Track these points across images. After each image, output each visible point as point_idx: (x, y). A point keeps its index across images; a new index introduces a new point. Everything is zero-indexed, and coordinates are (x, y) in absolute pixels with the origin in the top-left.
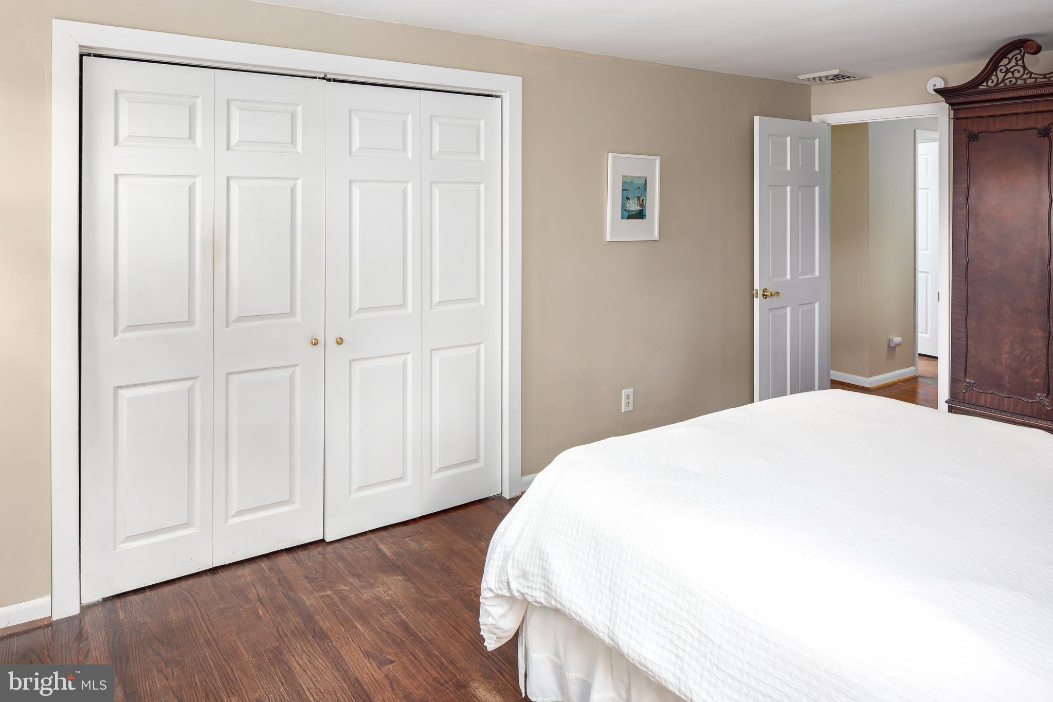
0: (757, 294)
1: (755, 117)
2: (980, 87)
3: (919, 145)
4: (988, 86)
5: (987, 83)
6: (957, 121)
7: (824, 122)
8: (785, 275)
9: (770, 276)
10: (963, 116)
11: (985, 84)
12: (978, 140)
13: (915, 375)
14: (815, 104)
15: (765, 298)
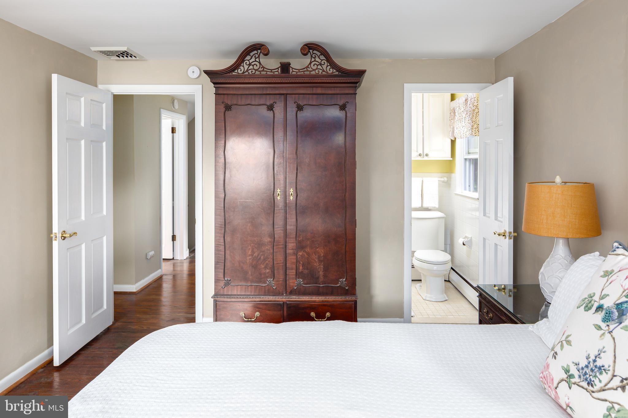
0: (56, 237)
1: (52, 74)
2: (233, 73)
3: (162, 120)
4: (238, 73)
5: (238, 71)
6: (217, 95)
7: (109, 91)
8: (80, 216)
9: (68, 219)
10: (222, 92)
11: (236, 71)
12: (231, 110)
13: (161, 275)
14: (100, 75)
15: (64, 239)
